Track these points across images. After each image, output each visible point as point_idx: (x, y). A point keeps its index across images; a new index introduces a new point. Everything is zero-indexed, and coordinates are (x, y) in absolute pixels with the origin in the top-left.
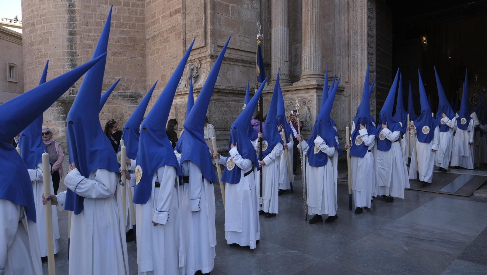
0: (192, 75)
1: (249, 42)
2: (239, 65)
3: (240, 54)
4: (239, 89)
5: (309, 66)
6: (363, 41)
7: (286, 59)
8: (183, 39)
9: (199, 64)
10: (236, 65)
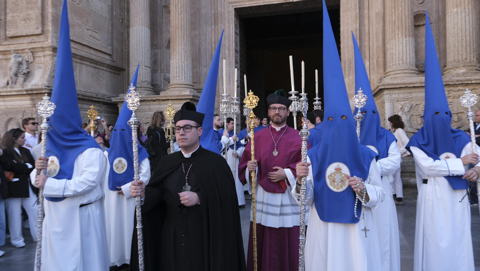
0: (20, 71)
1: (99, 39)
2: (88, 65)
3: (89, 52)
4: (89, 94)
5: (179, 75)
7: (148, 64)
9: (32, 57)
10: (84, 64)
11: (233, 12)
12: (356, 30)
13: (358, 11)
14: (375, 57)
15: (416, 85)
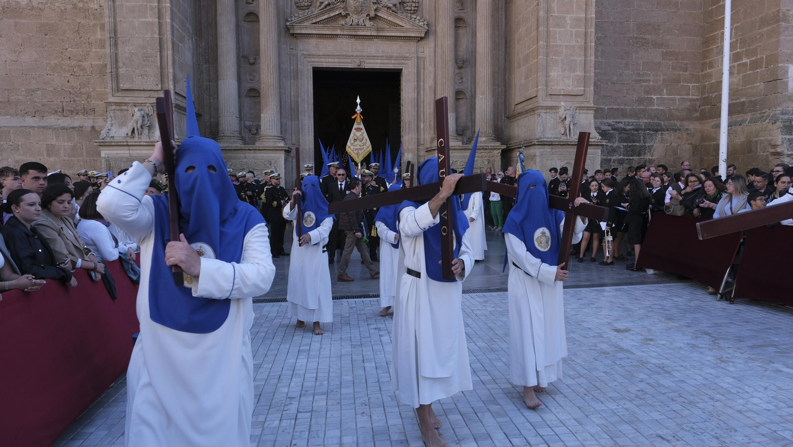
5: (272, 128)
6: (310, 109)
7: (238, 115)
8: (111, 72)
9: (152, 111)
11: (312, 70)
12: (415, 99)
13: (416, 83)
14: (428, 121)
15: (456, 148)
